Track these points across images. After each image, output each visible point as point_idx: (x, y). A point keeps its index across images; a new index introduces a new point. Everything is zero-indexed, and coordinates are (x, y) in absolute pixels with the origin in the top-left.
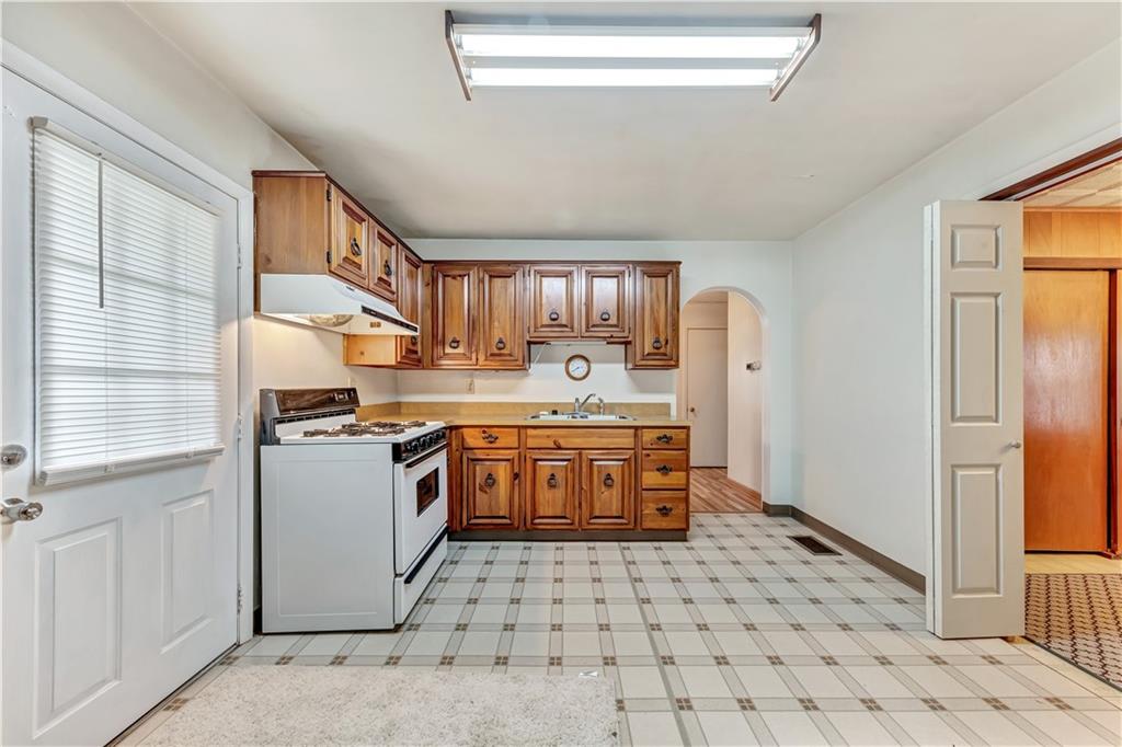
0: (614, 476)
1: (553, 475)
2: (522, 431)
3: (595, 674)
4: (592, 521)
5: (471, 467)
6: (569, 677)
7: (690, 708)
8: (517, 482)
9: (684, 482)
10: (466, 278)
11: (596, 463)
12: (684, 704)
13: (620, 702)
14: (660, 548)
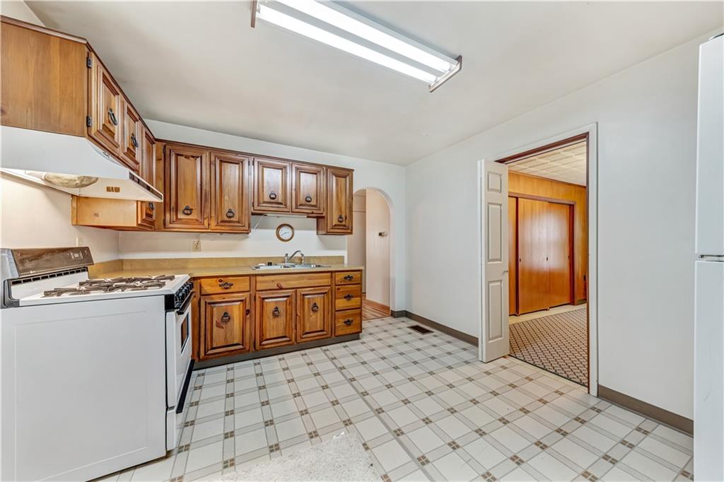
0: (318, 305)
1: (277, 308)
2: (252, 278)
3: (343, 433)
4: (304, 336)
5: (209, 309)
6: (328, 442)
7: (402, 433)
8: (248, 316)
9: (359, 303)
10: (199, 159)
11: (306, 297)
12: (399, 432)
13: (364, 445)
14: (347, 346)
